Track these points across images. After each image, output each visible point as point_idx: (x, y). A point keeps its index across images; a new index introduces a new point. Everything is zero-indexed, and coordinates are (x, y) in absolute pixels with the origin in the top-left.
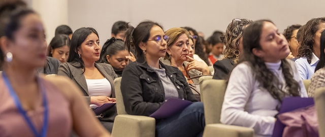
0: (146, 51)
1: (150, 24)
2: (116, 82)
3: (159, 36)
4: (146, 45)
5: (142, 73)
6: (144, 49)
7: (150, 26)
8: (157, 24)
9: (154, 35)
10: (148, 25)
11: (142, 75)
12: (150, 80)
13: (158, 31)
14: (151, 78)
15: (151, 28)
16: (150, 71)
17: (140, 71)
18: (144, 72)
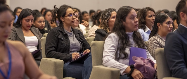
0: (64, 22)
1: (66, 7)
2: (42, 40)
3: (71, 14)
4: (64, 18)
5: (59, 35)
6: (63, 21)
7: (66, 8)
8: (70, 7)
9: (68, 13)
10: (65, 7)
11: (59, 36)
12: (64, 39)
13: (70, 11)
14: (64, 37)
15: (67, 10)
16: (64, 33)
17: (59, 33)
18: (61, 34)
